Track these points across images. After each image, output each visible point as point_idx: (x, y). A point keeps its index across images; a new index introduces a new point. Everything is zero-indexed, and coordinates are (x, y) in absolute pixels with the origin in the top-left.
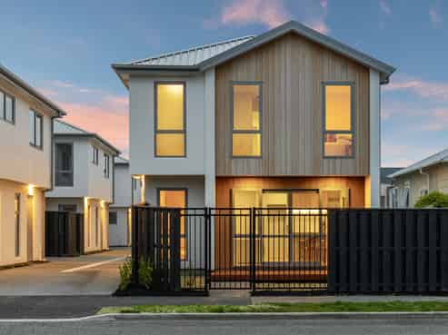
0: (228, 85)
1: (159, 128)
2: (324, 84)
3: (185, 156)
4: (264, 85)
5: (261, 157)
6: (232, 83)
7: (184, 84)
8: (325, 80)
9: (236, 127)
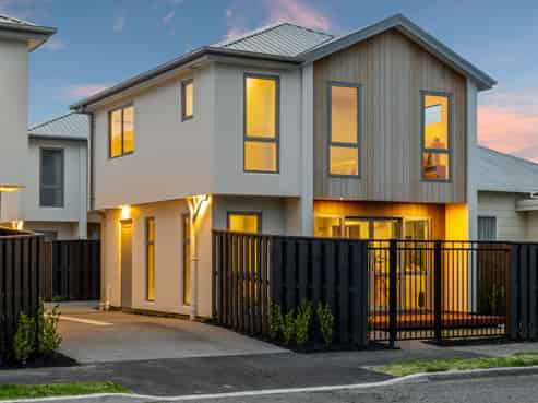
0: (325, 85)
1: (249, 134)
2: (423, 93)
3: (278, 172)
4: (363, 89)
5: (359, 177)
6: (330, 83)
7: (277, 79)
8: (425, 89)
9: (334, 139)
